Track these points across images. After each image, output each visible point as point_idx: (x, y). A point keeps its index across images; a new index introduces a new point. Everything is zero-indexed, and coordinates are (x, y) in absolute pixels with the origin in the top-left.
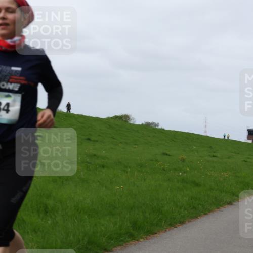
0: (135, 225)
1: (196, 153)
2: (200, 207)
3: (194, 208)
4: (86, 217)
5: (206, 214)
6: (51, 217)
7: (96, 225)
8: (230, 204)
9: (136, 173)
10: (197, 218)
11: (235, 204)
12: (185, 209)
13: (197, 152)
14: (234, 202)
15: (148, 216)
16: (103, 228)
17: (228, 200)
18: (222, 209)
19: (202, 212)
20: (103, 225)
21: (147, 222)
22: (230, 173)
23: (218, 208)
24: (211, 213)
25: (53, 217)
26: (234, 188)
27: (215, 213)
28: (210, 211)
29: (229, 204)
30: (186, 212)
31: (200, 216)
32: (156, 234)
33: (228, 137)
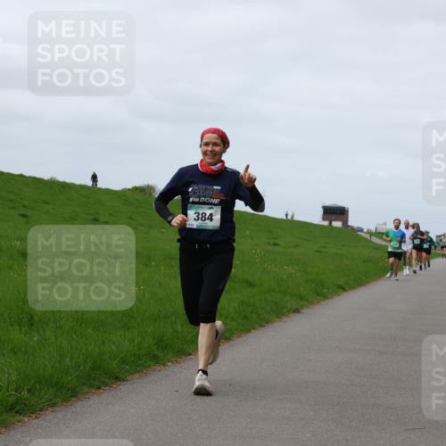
0: (161, 343)
1: (249, 240)
2: (254, 316)
3: (246, 317)
4: (90, 331)
5: (262, 326)
6: (38, 332)
7: (103, 343)
8: (297, 311)
9: (163, 269)
10: (249, 331)
11: (302, 311)
12: (232, 319)
13: (252, 239)
14: (302, 309)
15: (180, 330)
16: (113, 347)
17: (295, 307)
18: (285, 318)
19: (257, 323)
20: (114, 343)
21: (178, 339)
22: (297, 268)
23: (280, 318)
24: (270, 325)
25: (41, 332)
26: (302, 289)
27: (275, 324)
28: (268, 322)
29: (294, 312)
30: (234, 323)
31: (254, 329)
32: (190, 354)
33: (292, 217)
